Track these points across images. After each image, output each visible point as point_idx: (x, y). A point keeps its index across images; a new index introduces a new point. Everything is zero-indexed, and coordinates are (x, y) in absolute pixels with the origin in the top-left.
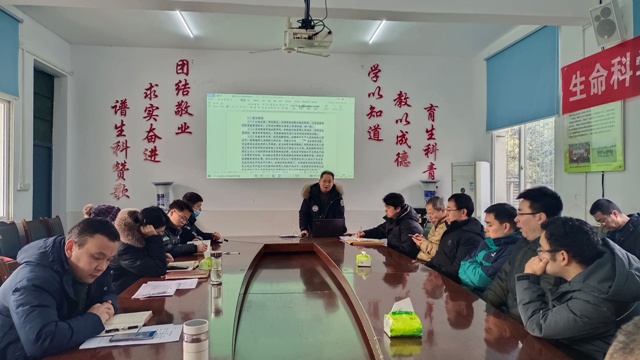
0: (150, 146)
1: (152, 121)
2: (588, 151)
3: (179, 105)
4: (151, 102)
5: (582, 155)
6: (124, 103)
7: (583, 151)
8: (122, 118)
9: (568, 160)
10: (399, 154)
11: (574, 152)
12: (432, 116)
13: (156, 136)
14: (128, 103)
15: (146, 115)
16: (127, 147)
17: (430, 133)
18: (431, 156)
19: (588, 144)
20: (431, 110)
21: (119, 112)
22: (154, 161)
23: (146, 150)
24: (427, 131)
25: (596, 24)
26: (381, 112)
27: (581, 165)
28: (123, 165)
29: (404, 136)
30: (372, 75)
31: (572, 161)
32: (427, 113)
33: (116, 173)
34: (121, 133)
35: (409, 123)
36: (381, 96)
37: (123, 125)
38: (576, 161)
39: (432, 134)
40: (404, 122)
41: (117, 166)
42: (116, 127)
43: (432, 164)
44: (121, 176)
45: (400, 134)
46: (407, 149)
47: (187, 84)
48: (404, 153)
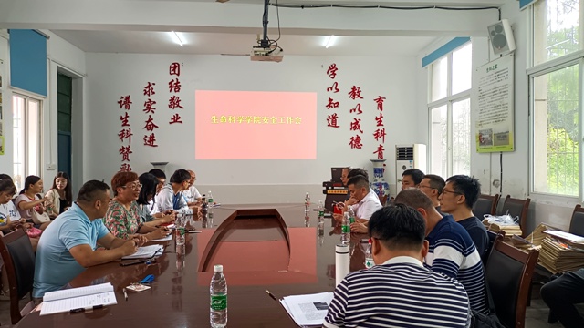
0: (149, 134)
1: (150, 113)
2: (491, 135)
3: (172, 100)
4: (150, 98)
5: (487, 139)
6: (128, 98)
7: (488, 136)
8: (127, 111)
9: (479, 142)
10: (353, 138)
11: (482, 136)
12: (380, 106)
13: (154, 125)
14: (132, 100)
15: (145, 108)
16: (130, 134)
17: (379, 121)
18: (380, 139)
19: (491, 130)
20: (380, 101)
21: (124, 106)
22: (153, 145)
23: (146, 136)
24: (377, 119)
26: (338, 103)
27: (487, 146)
28: (128, 149)
29: (357, 123)
30: (330, 73)
31: (481, 144)
32: (376, 104)
33: (122, 156)
34: (125, 123)
35: (361, 112)
36: (338, 90)
37: (127, 116)
38: (484, 144)
40: (357, 112)
41: (122, 149)
42: (122, 118)
43: (381, 146)
44: (126, 158)
45: (354, 121)
46: (360, 134)
47: (178, 82)
48: (358, 137)
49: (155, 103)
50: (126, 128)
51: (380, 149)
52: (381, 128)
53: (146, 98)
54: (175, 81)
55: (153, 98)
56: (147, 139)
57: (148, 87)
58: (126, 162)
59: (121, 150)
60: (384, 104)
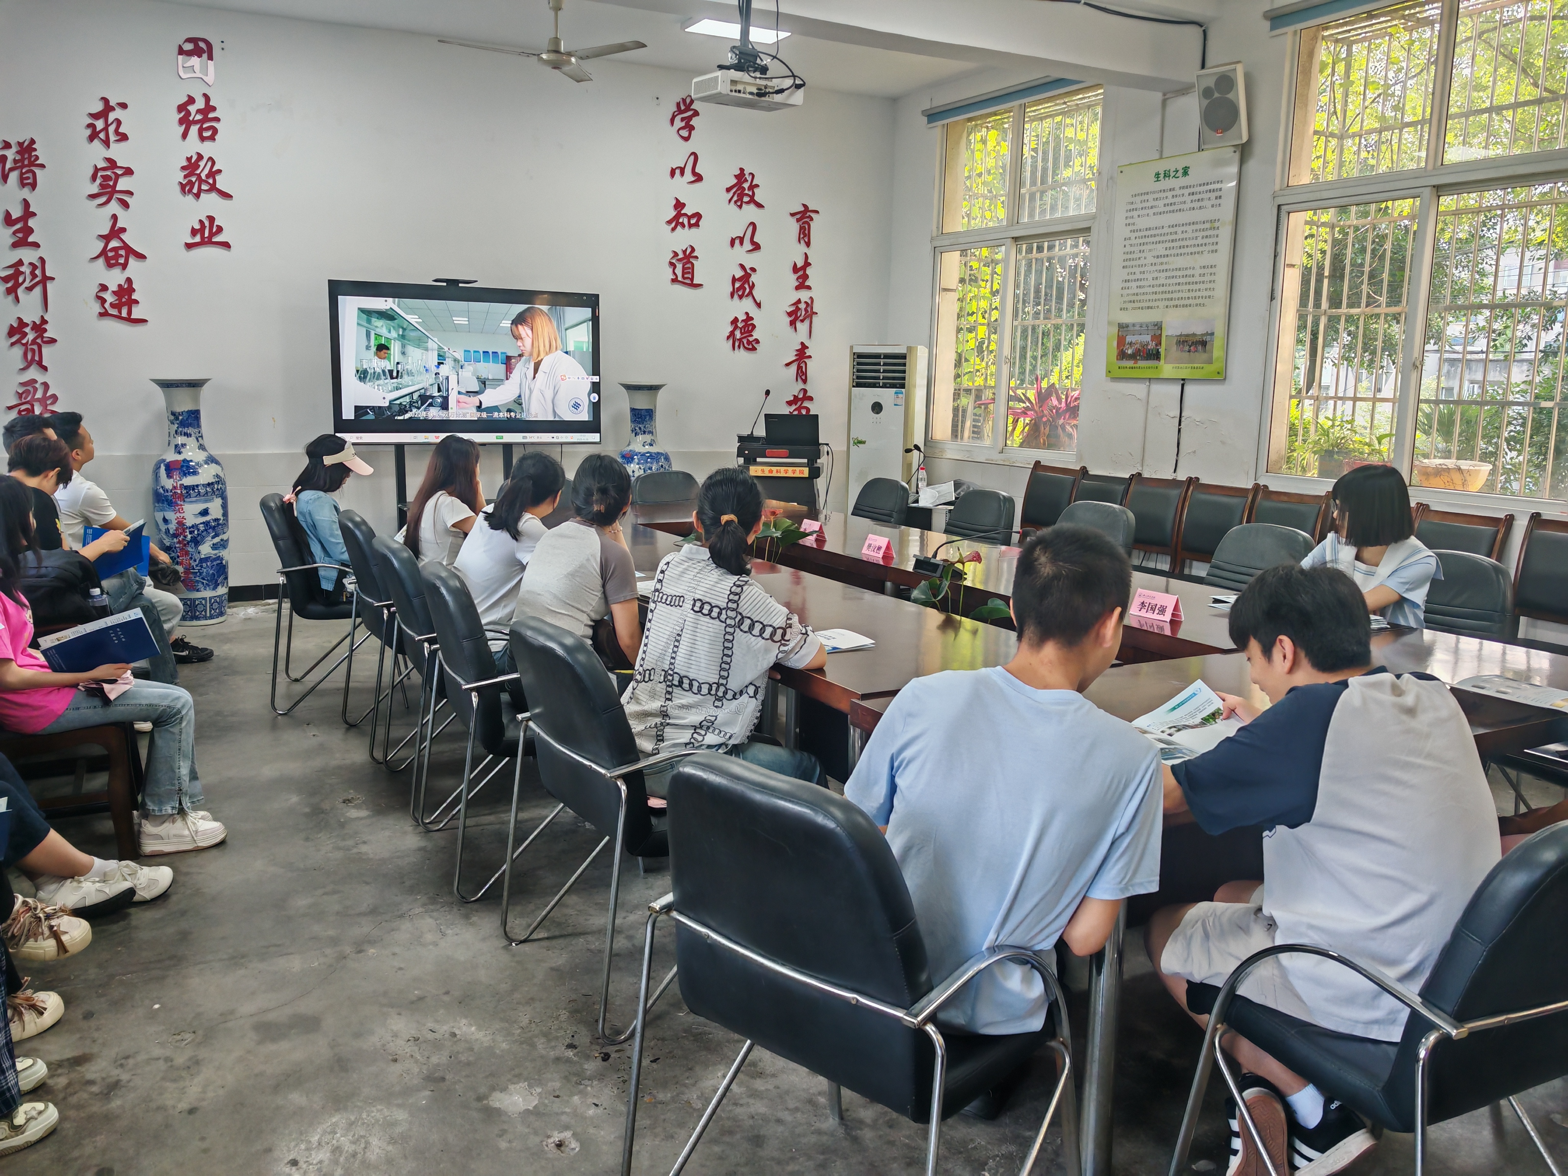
0: (115, 279)
1: (114, 207)
2: (1157, 339)
3: (191, 167)
4: (110, 154)
5: (1144, 345)
6: (27, 149)
7: (1147, 338)
8: (26, 193)
9: (1115, 352)
10: (735, 321)
11: (1129, 339)
12: (805, 235)
13: (130, 251)
14: (41, 152)
15: (94, 189)
16: (46, 279)
17: (801, 272)
18: (802, 327)
19: (1159, 326)
20: (804, 217)
21: (14, 176)
22: (130, 320)
23: (104, 288)
24: (795, 269)
25: (1206, 102)
26: (698, 216)
27: (1142, 364)
28: (40, 328)
29: (746, 278)
30: (678, 123)
31: (1122, 355)
32: (794, 227)
33: (18, 351)
34: (23, 239)
35: (756, 247)
36: (699, 178)
37: (28, 214)
38: (1133, 357)
39: (805, 277)
40: (747, 245)
41: (17, 330)
42: (9, 220)
43: (804, 347)
44: (34, 360)
45: (739, 273)
46: (753, 312)
47: (209, 108)
48: (749, 318)
49: (129, 172)
50: (28, 256)
51: (802, 354)
52: (804, 295)
53: (97, 154)
54: (200, 104)
55: (119, 153)
56: (109, 298)
57: (103, 114)
58: (33, 373)
59: (12, 332)
60: (816, 226)
